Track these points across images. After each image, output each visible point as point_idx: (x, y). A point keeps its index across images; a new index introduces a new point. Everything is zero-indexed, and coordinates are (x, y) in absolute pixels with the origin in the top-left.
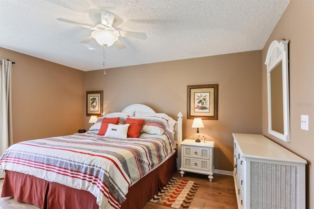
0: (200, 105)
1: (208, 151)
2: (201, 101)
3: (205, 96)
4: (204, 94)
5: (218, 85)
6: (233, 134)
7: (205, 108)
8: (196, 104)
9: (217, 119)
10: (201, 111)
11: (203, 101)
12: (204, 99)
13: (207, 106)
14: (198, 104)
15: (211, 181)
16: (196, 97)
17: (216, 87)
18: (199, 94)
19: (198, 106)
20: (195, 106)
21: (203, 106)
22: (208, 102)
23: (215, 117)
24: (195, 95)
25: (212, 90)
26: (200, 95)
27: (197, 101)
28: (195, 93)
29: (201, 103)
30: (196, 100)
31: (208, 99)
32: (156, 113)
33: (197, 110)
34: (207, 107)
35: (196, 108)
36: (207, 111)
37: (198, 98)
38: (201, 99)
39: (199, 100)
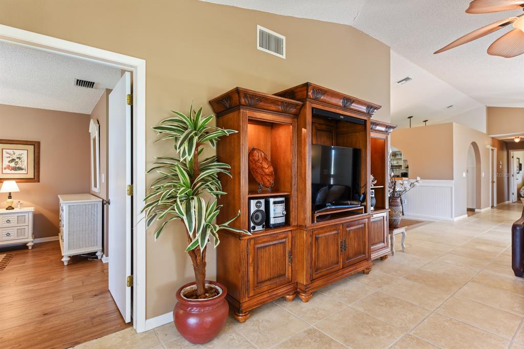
0: (13, 165)
1: (27, 217)
2: (13, 160)
3: (21, 155)
4: (18, 152)
5: (39, 143)
6: (59, 196)
7: (20, 169)
8: (6, 163)
9: (39, 182)
10: (13, 172)
11: (17, 160)
12: (19, 158)
13: (24, 165)
14: (9, 164)
15: (30, 248)
16: (5, 155)
17: (37, 145)
18: (10, 152)
19: (9, 166)
20: (4, 166)
21: (17, 166)
22: (26, 162)
23: (36, 178)
24: (4, 152)
25: (31, 148)
26: (12, 153)
28: (2, 149)
29: (13, 163)
30: (6, 159)
31: (24, 158)
33: (7, 171)
34: (23, 167)
35: (5, 169)
36: (23, 172)
37: (8, 155)
38: (14, 157)
39: (11, 159)
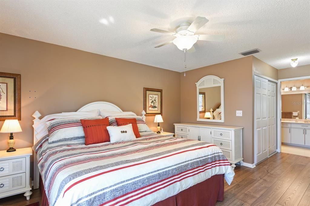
2: (153, 101)
3: (155, 98)
4: (154, 96)
5: (162, 90)
7: (155, 107)
8: (150, 103)
10: (153, 109)
12: (155, 100)
13: (157, 106)
14: (151, 104)
16: (150, 98)
17: (161, 92)
18: (151, 96)
20: (149, 105)
21: (154, 105)
22: (157, 103)
23: (161, 113)
24: (149, 96)
25: (159, 94)
27: (150, 101)
28: (149, 94)
29: (153, 103)
31: (157, 100)
32: (123, 111)
33: (150, 109)
35: (150, 107)
36: (156, 109)
38: (153, 100)
